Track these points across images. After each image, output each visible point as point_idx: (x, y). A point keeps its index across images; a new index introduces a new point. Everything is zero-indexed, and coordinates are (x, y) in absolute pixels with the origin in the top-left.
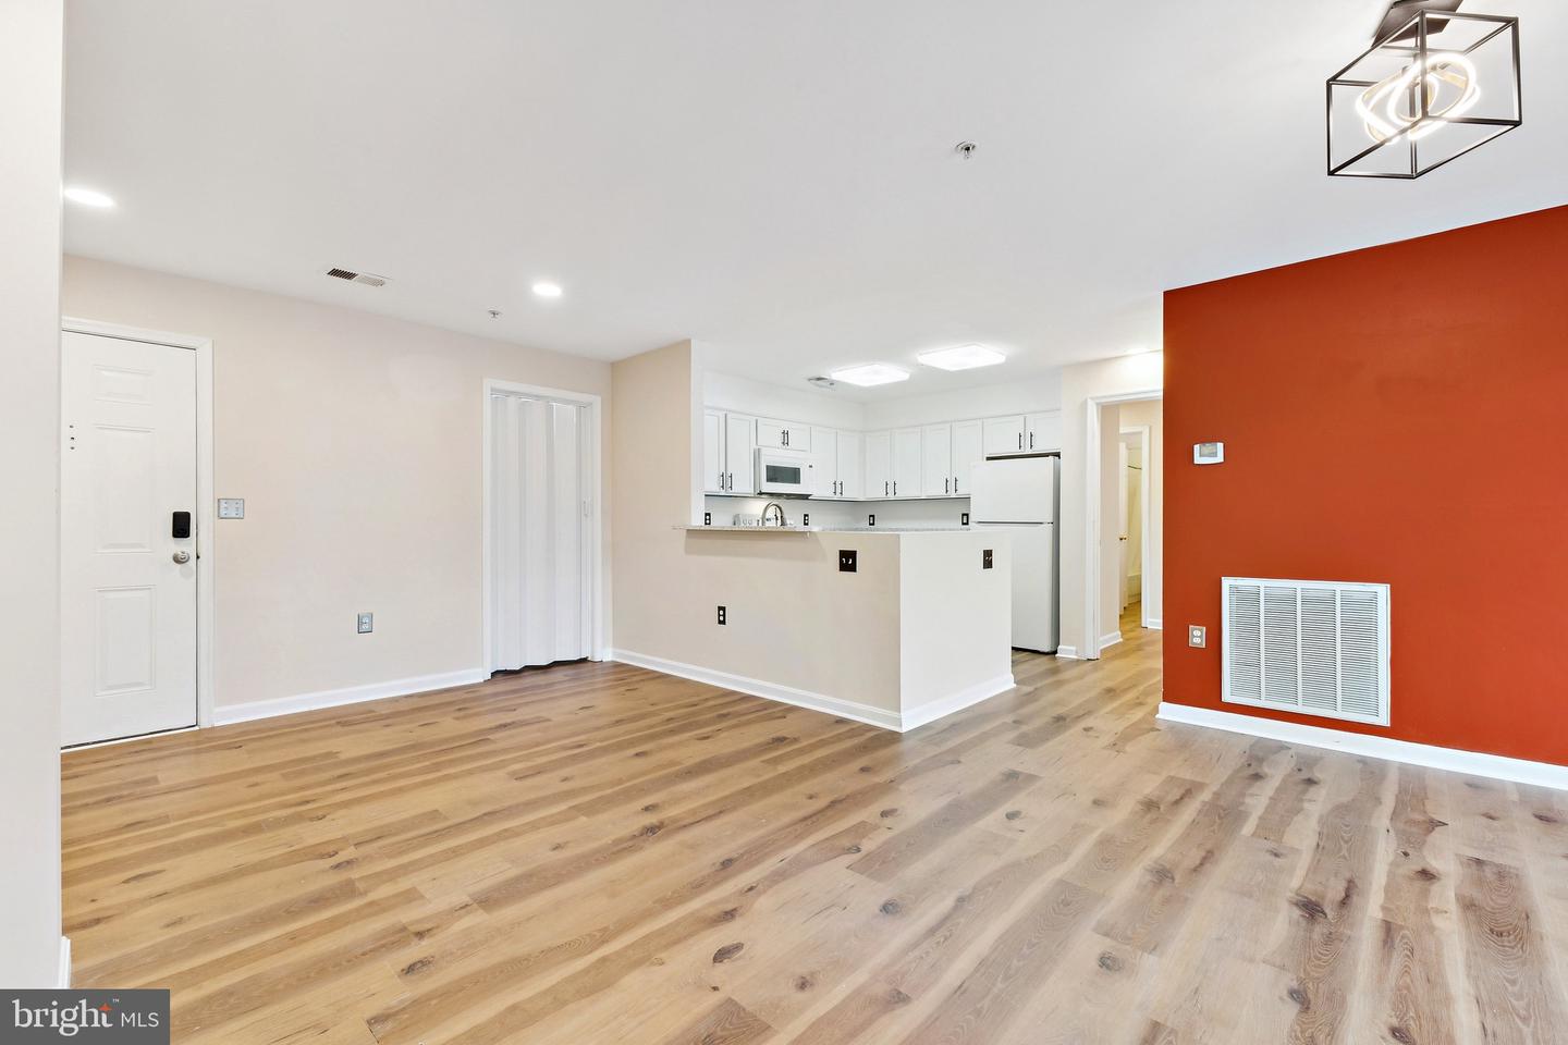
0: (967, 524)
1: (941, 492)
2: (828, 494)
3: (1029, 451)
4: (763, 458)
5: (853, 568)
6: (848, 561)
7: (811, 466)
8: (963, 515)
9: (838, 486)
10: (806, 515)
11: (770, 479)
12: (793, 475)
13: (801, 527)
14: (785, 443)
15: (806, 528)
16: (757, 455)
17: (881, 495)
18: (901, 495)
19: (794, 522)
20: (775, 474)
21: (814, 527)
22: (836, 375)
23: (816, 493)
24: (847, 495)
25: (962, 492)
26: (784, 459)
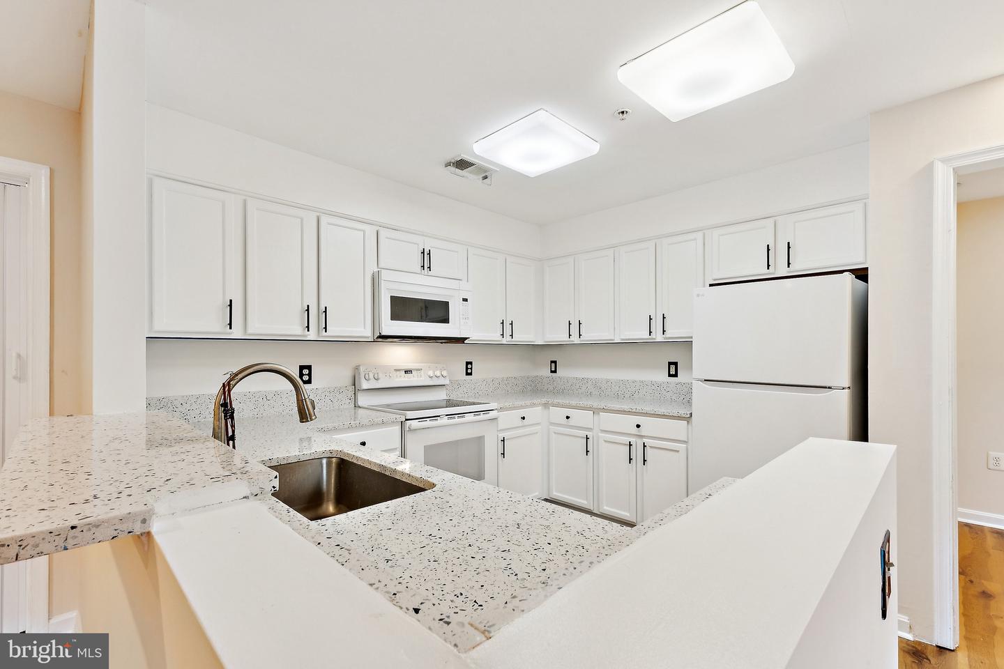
0: (676, 375)
1: (642, 334)
2: (494, 336)
3: (784, 272)
4: (383, 285)
7: (465, 300)
8: (670, 364)
9: (506, 326)
10: (468, 363)
11: (394, 317)
12: (436, 311)
14: (426, 267)
16: (376, 281)
17: (562, 337)
18: (588, 336)
20: (403, 308)
23: (474, 335)
24: (520, 337)
25: (674, 332)
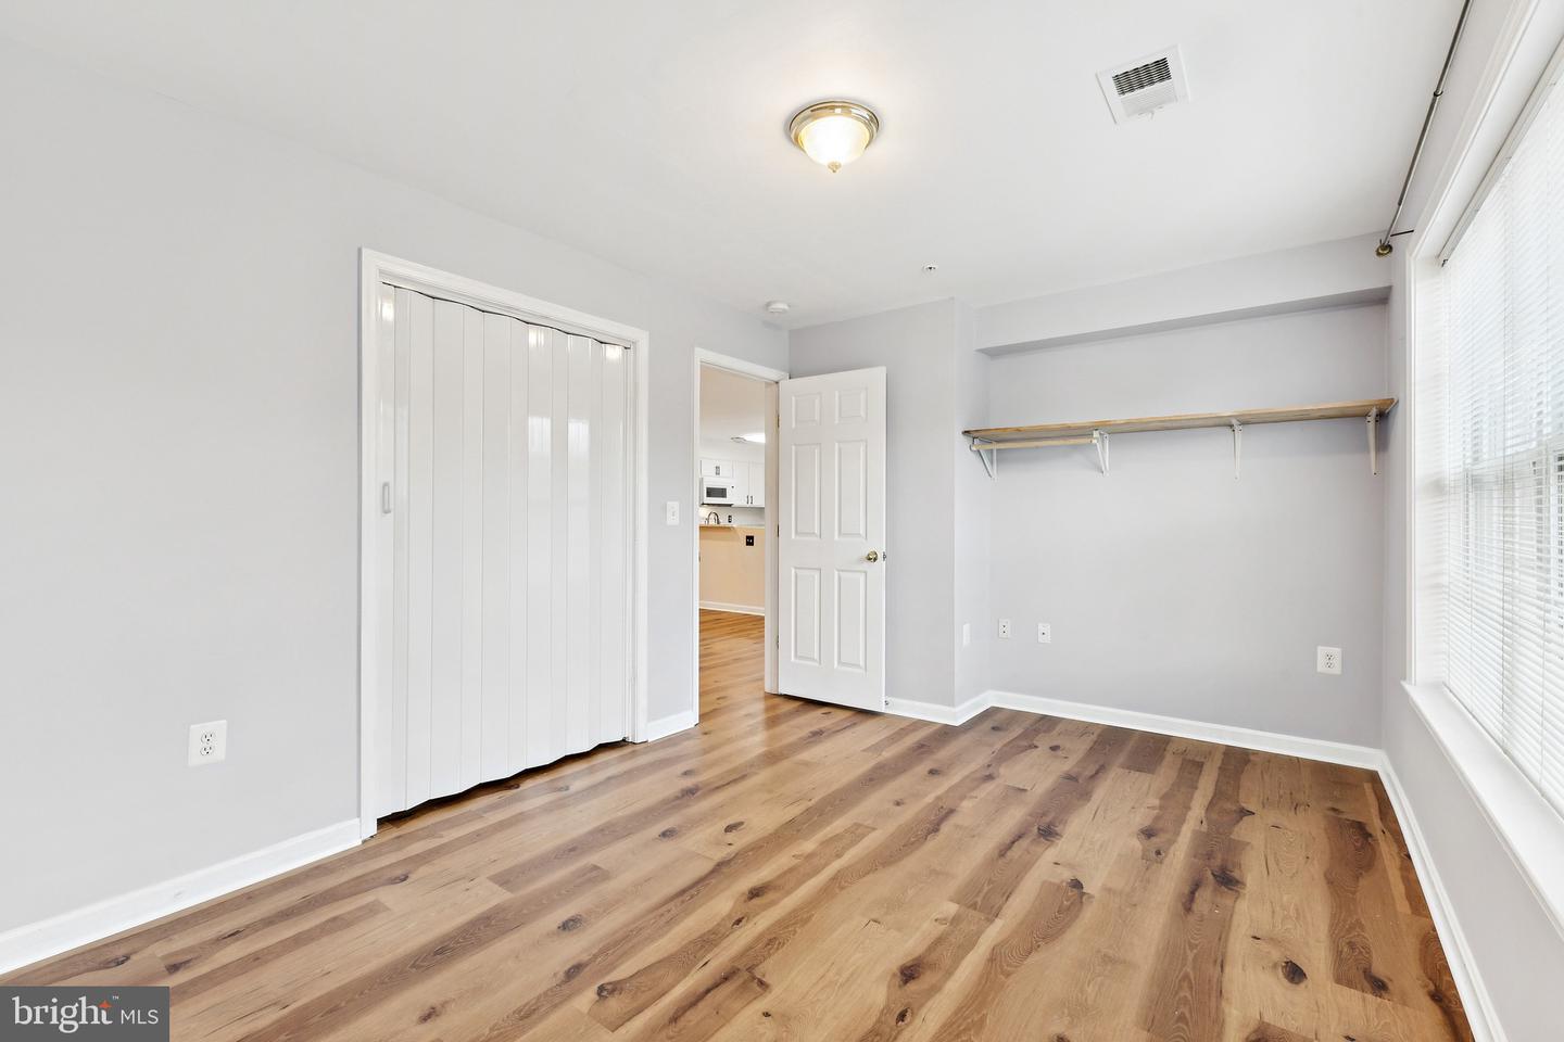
2: (743, 503)
4: (705, 483)
5: (752, 544)
6: (750, 541)
7: (733, 487)
9: (750, 498)
10: (729, 516)
11: (709, 495)
12: (722, 493)
13: (727, 524)
14: (718, 474)
15: (730, 525)
16: (701, 481)
19: (724, 522)
20: (711, 492)
21: (734, 524)
22: (746, 438)
23: (736, 503)
26: (717, 483)
